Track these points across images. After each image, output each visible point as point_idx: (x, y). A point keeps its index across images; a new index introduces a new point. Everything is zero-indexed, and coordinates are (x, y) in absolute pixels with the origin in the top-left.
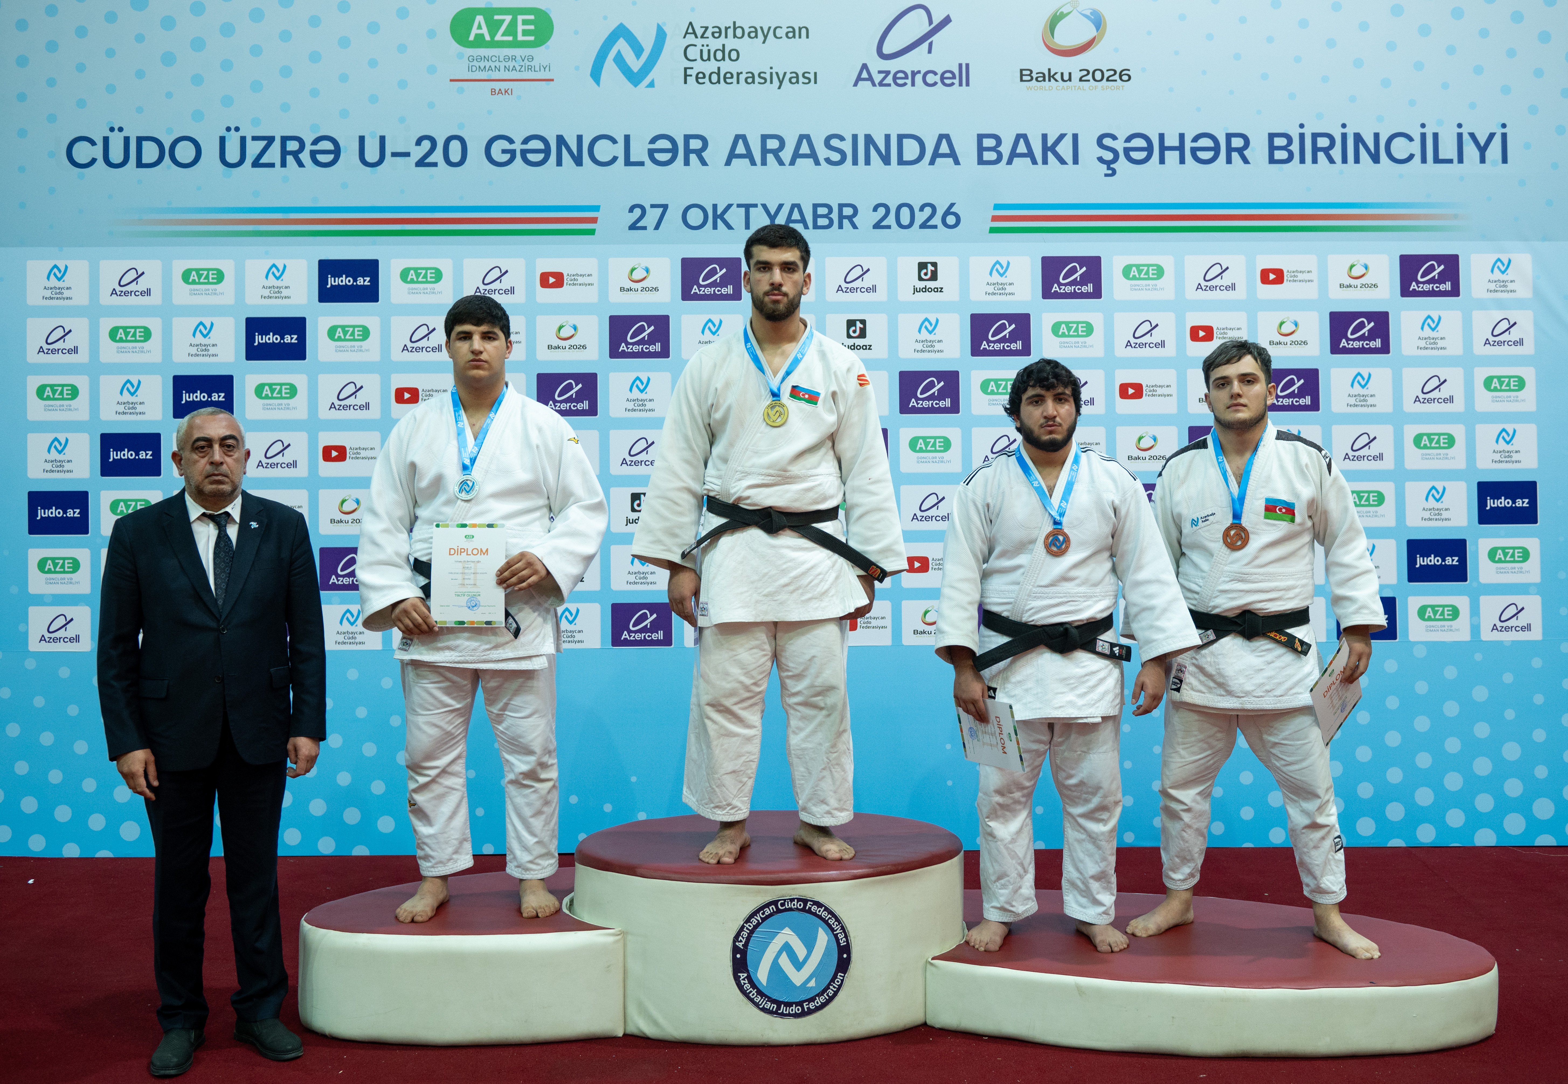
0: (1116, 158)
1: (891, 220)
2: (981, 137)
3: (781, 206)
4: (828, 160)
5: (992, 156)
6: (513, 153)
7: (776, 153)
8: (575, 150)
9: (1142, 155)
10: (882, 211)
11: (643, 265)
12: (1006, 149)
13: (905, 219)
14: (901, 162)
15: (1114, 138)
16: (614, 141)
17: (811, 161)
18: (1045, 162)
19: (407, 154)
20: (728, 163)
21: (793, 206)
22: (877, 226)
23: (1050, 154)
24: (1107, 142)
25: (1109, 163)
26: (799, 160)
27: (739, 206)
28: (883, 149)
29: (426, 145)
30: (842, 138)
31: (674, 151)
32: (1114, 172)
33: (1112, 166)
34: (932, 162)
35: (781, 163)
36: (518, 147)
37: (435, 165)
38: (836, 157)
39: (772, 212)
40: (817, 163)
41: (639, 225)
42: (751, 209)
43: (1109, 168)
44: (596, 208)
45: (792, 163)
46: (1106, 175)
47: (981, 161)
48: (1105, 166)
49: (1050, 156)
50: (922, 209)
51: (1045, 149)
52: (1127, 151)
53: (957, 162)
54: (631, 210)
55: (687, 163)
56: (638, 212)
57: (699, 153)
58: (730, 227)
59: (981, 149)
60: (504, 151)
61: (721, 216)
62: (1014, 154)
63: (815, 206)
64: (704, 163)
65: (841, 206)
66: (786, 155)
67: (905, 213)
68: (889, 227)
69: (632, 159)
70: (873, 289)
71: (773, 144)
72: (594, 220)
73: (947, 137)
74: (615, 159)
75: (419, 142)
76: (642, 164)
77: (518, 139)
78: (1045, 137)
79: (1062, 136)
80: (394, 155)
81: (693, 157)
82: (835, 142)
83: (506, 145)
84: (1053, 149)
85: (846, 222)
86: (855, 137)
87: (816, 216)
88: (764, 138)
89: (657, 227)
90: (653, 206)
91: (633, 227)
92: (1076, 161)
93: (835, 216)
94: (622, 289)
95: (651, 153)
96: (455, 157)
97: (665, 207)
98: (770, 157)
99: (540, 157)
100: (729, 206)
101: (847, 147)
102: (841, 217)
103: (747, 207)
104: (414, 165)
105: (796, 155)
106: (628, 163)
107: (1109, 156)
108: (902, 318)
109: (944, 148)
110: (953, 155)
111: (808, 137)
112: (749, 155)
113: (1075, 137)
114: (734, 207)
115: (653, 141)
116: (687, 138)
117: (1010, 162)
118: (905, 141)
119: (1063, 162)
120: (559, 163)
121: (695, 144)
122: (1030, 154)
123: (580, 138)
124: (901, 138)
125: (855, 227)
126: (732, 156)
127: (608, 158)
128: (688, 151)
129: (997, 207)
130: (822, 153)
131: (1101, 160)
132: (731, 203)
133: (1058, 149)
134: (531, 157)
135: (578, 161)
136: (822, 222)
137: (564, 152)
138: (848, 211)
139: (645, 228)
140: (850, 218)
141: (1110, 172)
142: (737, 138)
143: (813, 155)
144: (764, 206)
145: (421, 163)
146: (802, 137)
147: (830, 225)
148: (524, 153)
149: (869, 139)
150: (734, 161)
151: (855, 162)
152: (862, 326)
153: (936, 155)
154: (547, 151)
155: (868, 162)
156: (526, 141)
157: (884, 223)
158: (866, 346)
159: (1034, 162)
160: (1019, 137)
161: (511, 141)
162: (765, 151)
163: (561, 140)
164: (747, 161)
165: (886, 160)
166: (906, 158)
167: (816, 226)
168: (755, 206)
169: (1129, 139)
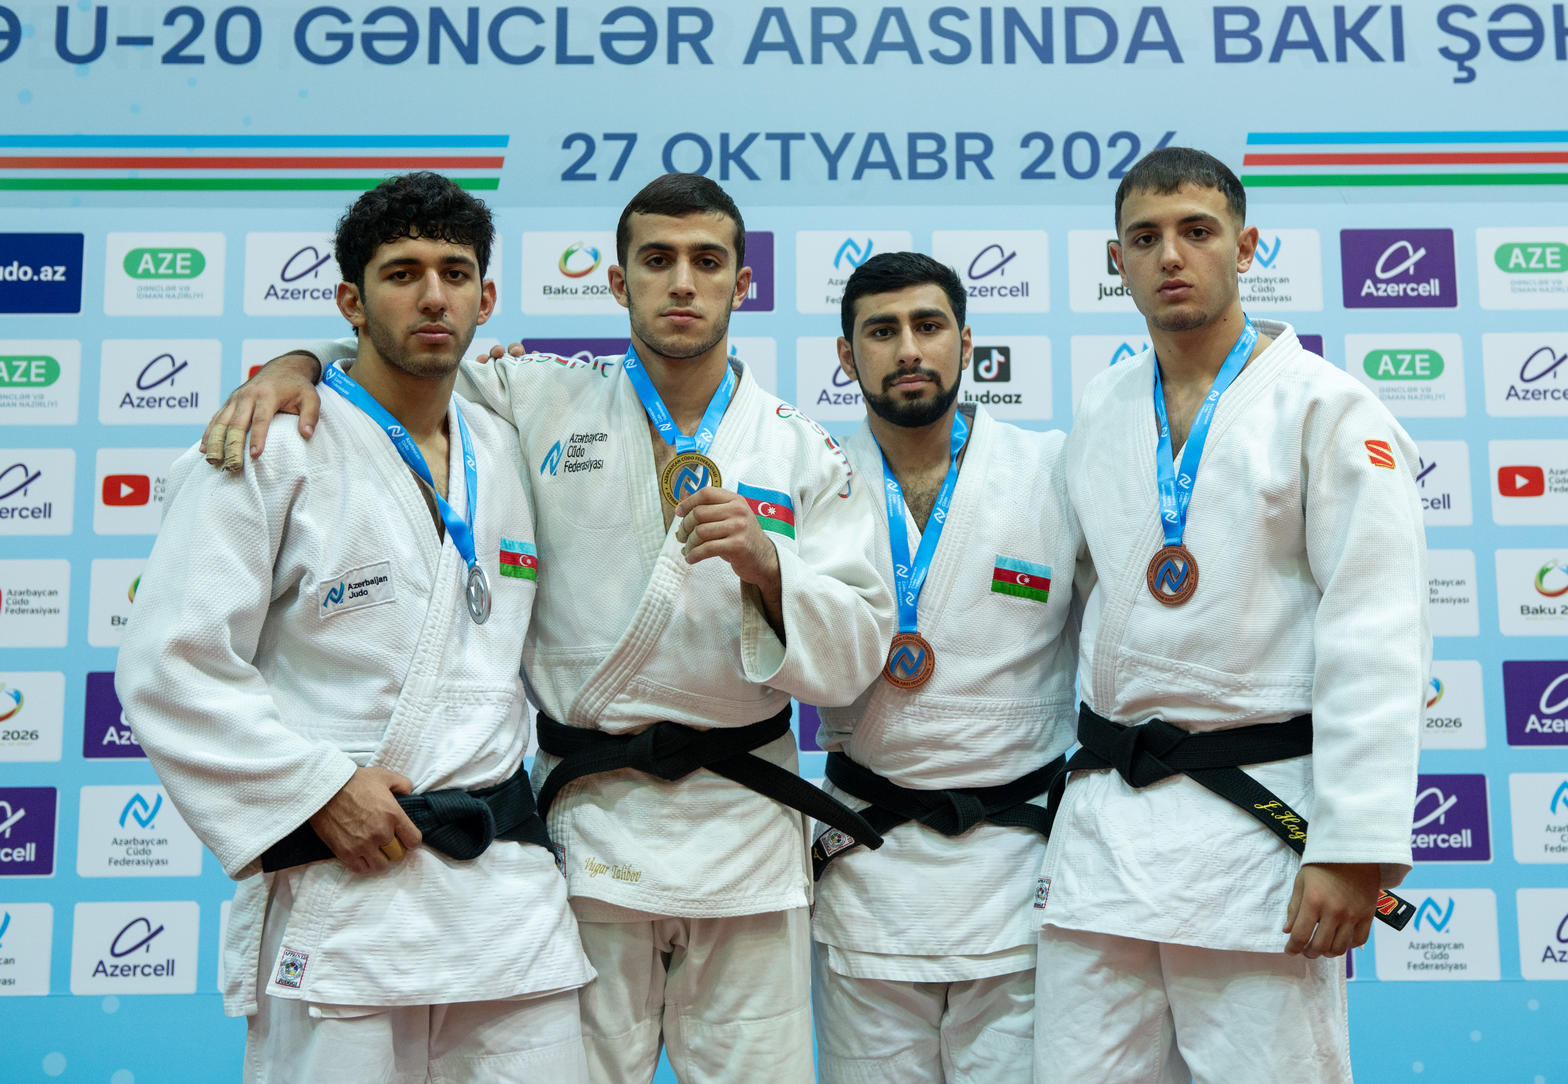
0: (1474, 50)
1: (1055, 163)
2: (1220, 13)
3: (848, 138)
4: (936, 55)
5: (1242, 46)
6: (347, 40)
7: (839, 40)
8: (463, 34)
9: (1524, 44)
10: (1038, 146)
11: (589, 245)
12: (1267, 34)
13: (1081, 160)
14: (1073, 57)
15: (1469, 13)
16: (537, 19)
17: (905, 55)
18: (1342, 56)
19: (147, 41)
20: (750, 58)
21: (872, 137)
22: (1029, 173)
23: (1350, 43)
24: (1457, 20)
25: (1460, 59)
26: (882, 55)
27: (770, 137)
28: (1038, 33)
29: (185, 24)
30: (962, 15)
31: (650, 36)
32: (1472, 75)
33: (1468, 64)
34: (1131, 58)
35: (849, 59)
36: (357, 28)
37: (199, 60)
38: (951, 48)
39: (833, 148)
40: (916, 59)
41: (582, 171)
42: (794, 144)
43: (1461, 68)
44: (502, 141)
45: (870, 59)
46: (1457, 80)
47: (1222, 56)
48: (1454, 65)
49: (1351, 45)
50: (1112, 142)
51: (1341, 34)
52: (1494, 37)
53: (1177, 57)
54: (567, 143)
55: (673, 58)
56: (579, 147)
57: (695, 40)
58: (751, 175)
59: (1221, 35)
60: (331, 37)
61: (737, 156)
62: (1282, 44)
63: (913, 138)
64: (704, 58)
65: (961, 138)
66: (859, 45)
67: (1081, 150)
68: (1051, 176)
69: (571, 51)
70: (1024, 289)
71: (833, 25)
72: (497, 162)
73: (1158, 13)
74: (538, 51)
75: (170, 19)
76: (588, 60)
77: (358, 14)
78: (1339, 12)
79: (1372, 11)
80: (123, 41)
81: (685, 48)
82: (948, 22)
83: (334, 25)
84: (1355, 33)
85: (970, 167)
86: (986, 13)
87: (914, 156)
88: (818, 14)
89: (615, 176)
90: (608, 137)
91: (570, 175)
92: (1399, 55)
93: (950, 155)
94: (547, 290)
95: (607, 40)
96: (238, 44)
97: (631, 139)
98: (828, 48)
99: (398, 47)
100: (751, 138)
101: (971, 30)
102: (962, 157)
103: (785, 139)
104: (160, 59)
105: (877, 45)
106: (563, 57)
107: (1461, 46)
108: (1079, 344)
109: (1153, 33)
110: (1169, 44)
111: (898, 13)
112: (789, 45)
113: (1397, 12)
114: (760, 140)
115: (611, 19)
116: (674, 14)
117: (1275, 57)
118: (1080, 20)
119: (1374, 56)
120: (434, 57)
121: (689, 25)
122: (1313, 43)
123: (473, 14)
124: (1071, 14)
125: (987, 174)
126: (757, 46)
127: (525, 50)
128: (675, 38)
129: (1254, 138)
130: (926, 40)
131: (1446, 52)
132: (754, 131)
133: (1366, 33)
134: (382, 47)
135: (470, 54)
136: (926, 166)
137: (444, 38)
138: (974, 147)
139: (592, 177)
140: (979, 160)
141: (1464, 74)
142: (767, 13)
143: (909, 45)
144: (818, 138)
145: (173, 57)
146: (887, 14)
147: (941, 172)
148: (368, 40)
149: (1012, 17)
150: (762, 55)
151: (987, 58)
152: (1002, 359)
153: (1138, 44)
154: (411, 37)
155: (1010, 57)
156: (372, 18)
157: (1042, 169)
158: (1010, 396)
159: (1321, 57)
160: (1290, 12)
161: (344, 18)
162: (818, 38)
163: (438, 17)
164: (785, 55)
165: (1045, 54)
166: (1083, 49)
167: (914, 174)
168: (801, 136)
169: (1497, 16)
